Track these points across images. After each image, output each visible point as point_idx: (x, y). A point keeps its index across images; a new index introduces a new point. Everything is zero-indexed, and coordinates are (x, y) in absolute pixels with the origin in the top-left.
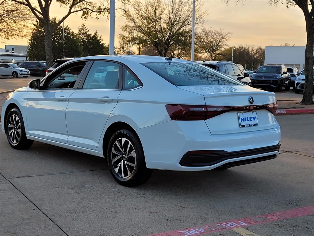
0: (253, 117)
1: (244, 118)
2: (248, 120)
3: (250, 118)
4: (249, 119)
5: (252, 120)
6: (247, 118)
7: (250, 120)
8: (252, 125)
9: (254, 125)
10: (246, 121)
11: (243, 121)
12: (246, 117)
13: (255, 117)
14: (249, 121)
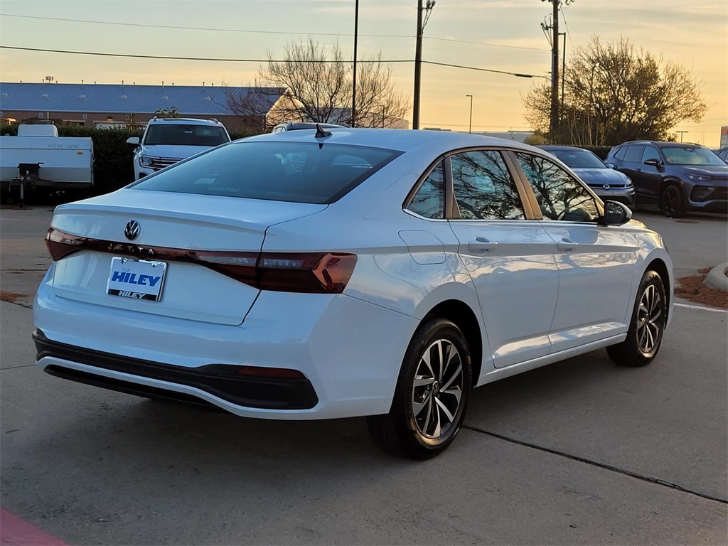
0: (151, 278)
1: (123, 274)
2: (132, 282)
3: (142, 277)
4: (136, 279)
5: (145, 284)
6: (134, 276)
7: (140, 282)
8: (138, 296)
9: (143, 298)
10: (126, 281)
11: (118, 279)
12: (131, 272)
13: (158, 278)
14: (135, 283)
